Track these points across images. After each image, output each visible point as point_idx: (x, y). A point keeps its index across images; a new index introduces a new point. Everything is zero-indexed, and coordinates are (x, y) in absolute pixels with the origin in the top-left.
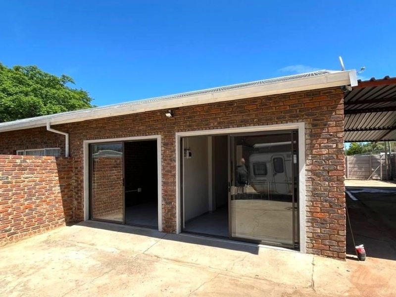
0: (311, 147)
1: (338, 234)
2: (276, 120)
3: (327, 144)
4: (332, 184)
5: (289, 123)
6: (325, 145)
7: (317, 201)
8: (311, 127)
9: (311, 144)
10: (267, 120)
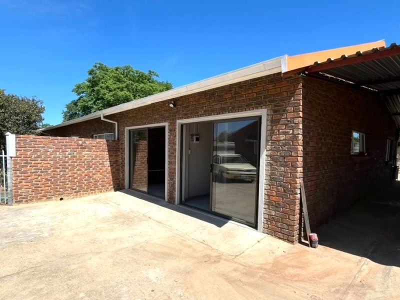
0: (271, 133)
1: (289, 218)
2: (245, 107)
3: (284, 130)
4: (287, 170)
5: (255, 110)
6: (283, 130)
7: (273, 185)
8: (272, 113)
9: (272, 129)
10: (239, 107)
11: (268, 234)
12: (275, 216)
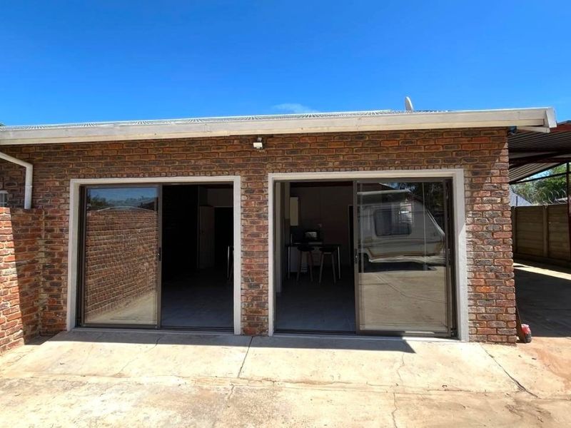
0: (471, 201)
1: (507, 312)
2: (426, 164)
3: (490, 198)
4: (498, 248)
5: (443, 169)
6: (488, 198)
7: (480, 271)
8: (471, 176)
9: (471, 197)
10: (413, 163)
11: (478, 342)
12: (486, 313)
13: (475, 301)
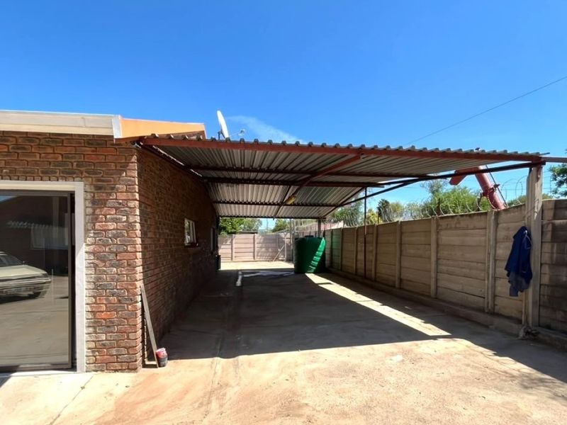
0: (93, 219)
1: (128, 338)
3: (115, 216)
4: (121, 271)
5: (60, 182)
6: (112, 216)
7: (101, 296)
8: (93, 190)
9: (93, 213)
10: (24, 172)
11: (97, 371)
12: (106, 340)
13: (94, 327)
